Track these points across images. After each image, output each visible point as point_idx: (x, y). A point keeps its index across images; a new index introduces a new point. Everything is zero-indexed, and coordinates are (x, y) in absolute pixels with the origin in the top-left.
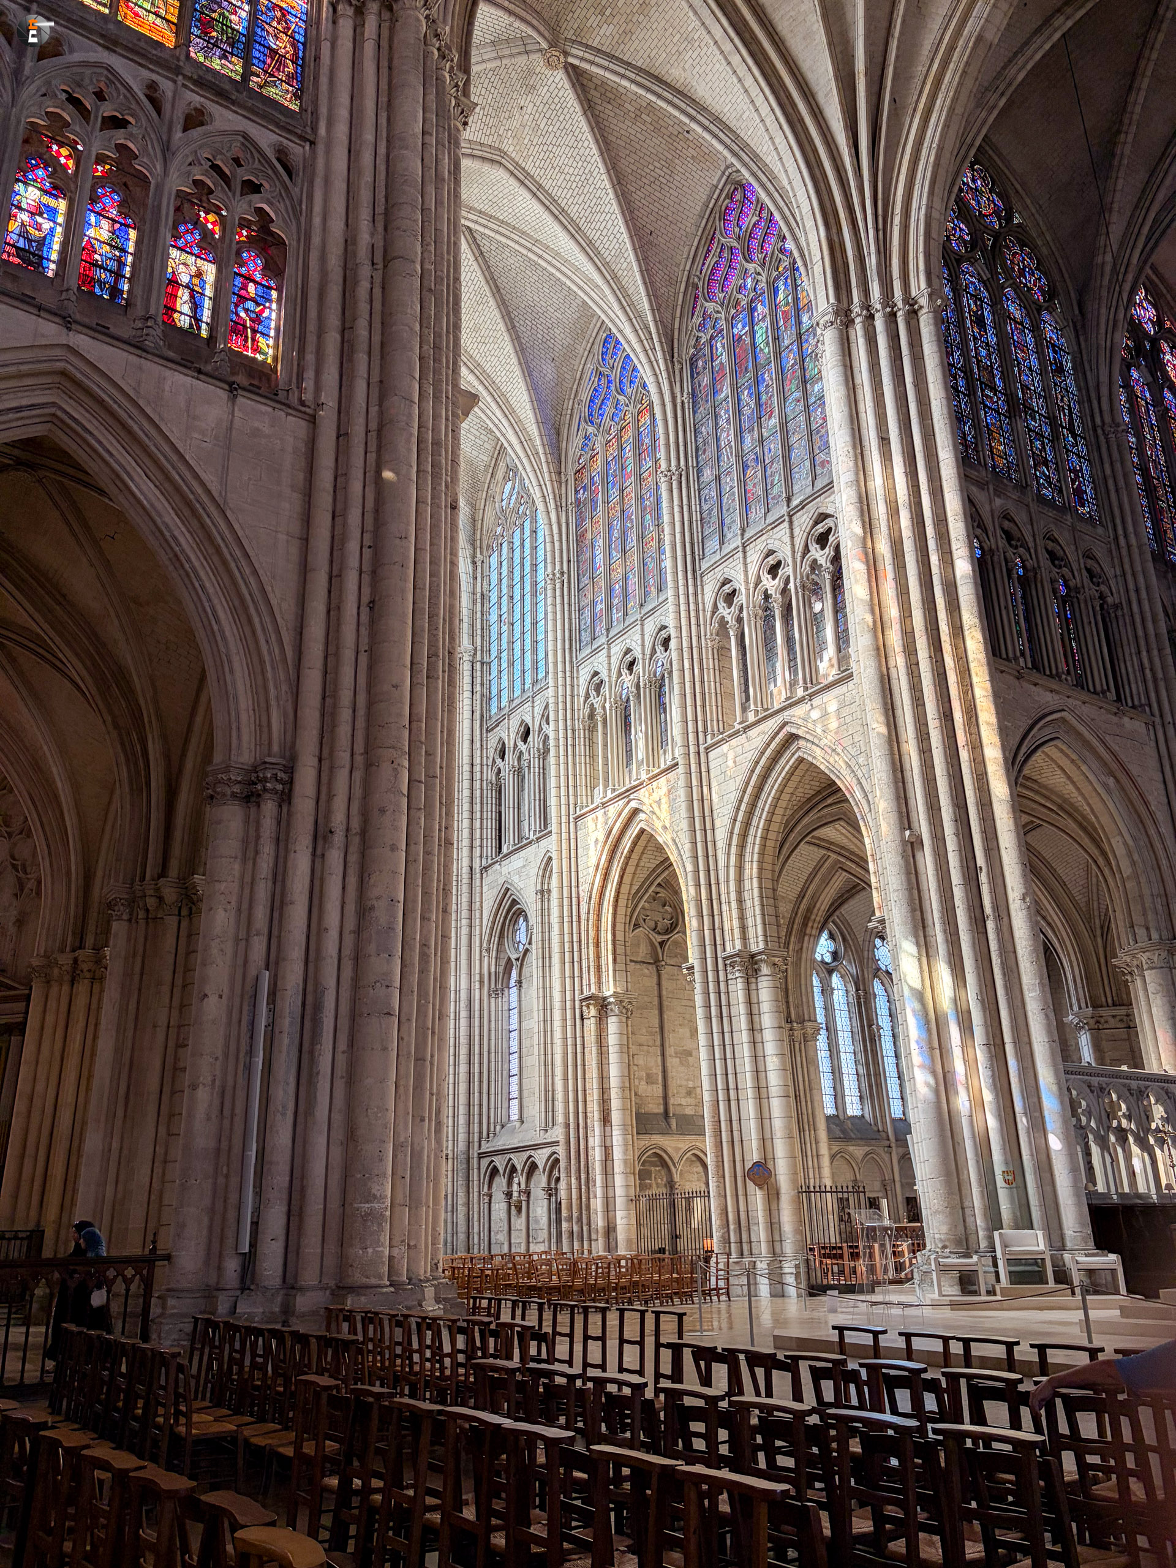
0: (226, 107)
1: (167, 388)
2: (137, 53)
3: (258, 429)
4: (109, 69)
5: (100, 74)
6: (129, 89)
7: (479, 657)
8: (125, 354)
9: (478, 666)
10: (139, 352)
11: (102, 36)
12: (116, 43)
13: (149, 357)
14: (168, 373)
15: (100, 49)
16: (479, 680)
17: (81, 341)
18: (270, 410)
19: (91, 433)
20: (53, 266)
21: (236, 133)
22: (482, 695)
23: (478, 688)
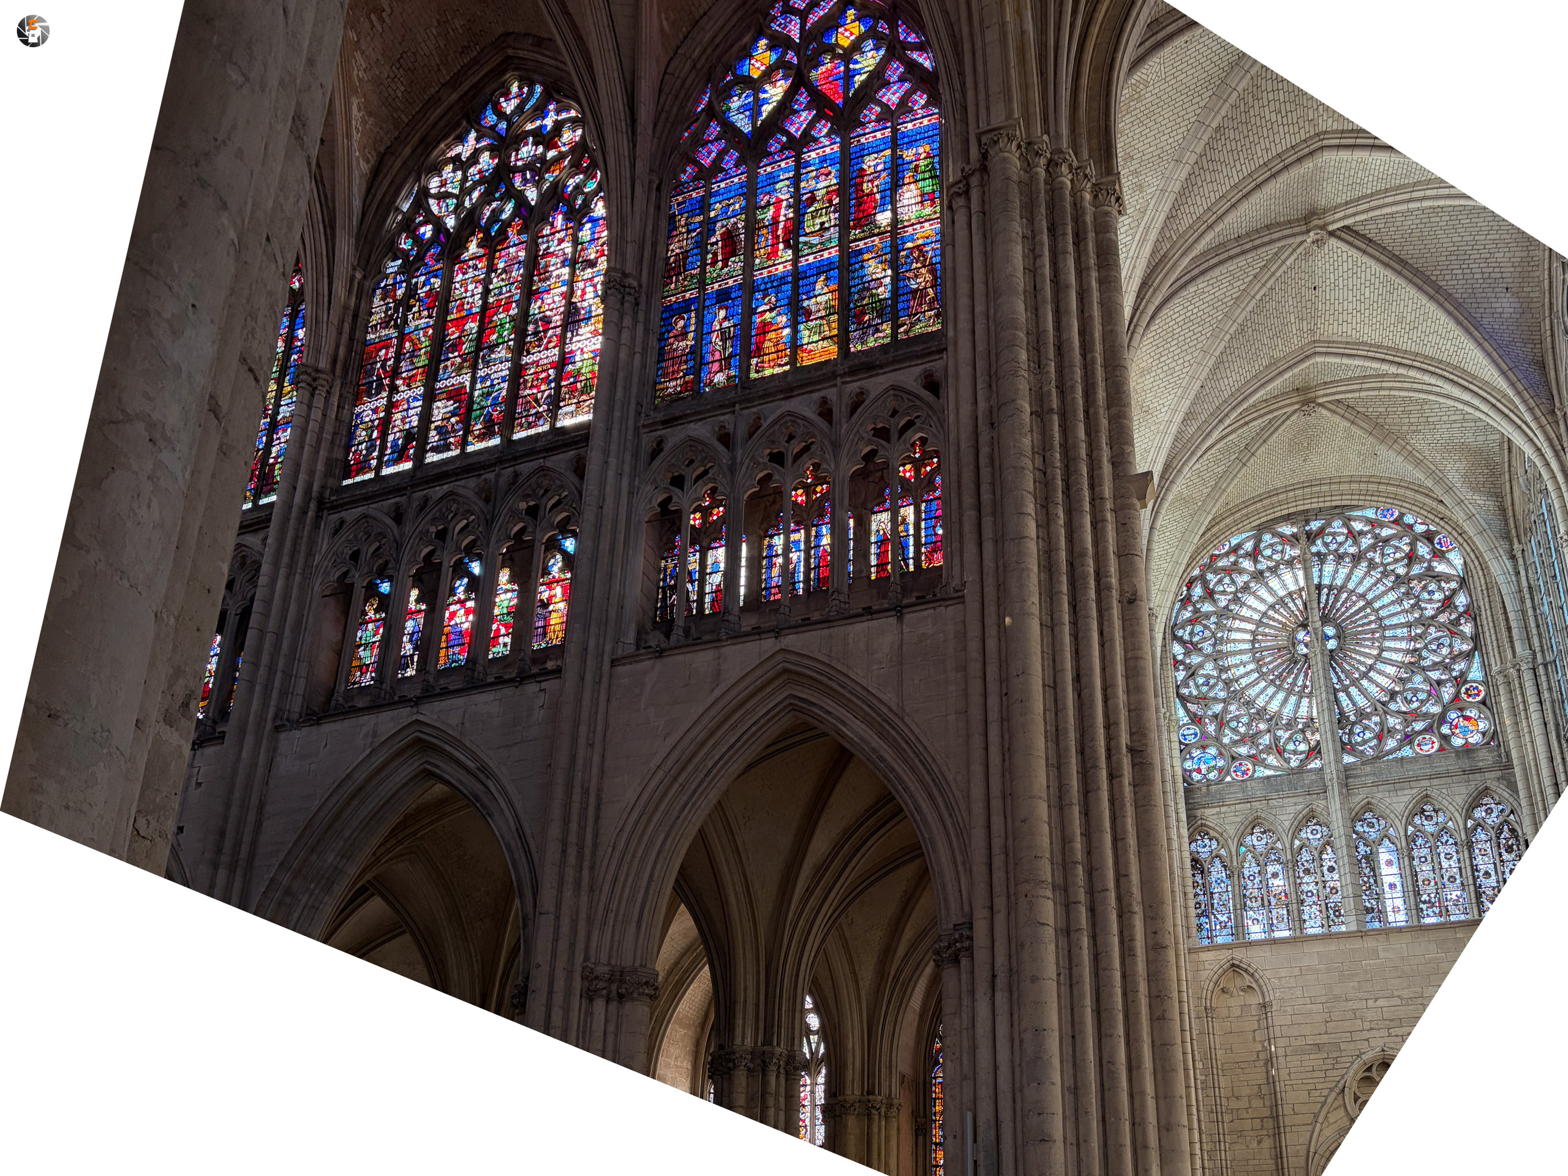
0: (877, 375)
1: (851, 641)
2: (806, 385)
3: (923, 634)
4: (790, 414)
5: (786, 422)
6: (804, 418)
7: (1540, 660)
8: (819, 632)
9: (1541, 670)
10: (827, 625)
11: (781, 391)
12: (791, 389)
13: (835, 624)
14: (850, 628)
15: (783, 402)
16: (1545, 686)
17: (790, 641)
18: (932, 611)
19: (813, 704)
20: (801, 585)
21: (887, 390)
22: (1553, 702)
23: (1546, 695)
